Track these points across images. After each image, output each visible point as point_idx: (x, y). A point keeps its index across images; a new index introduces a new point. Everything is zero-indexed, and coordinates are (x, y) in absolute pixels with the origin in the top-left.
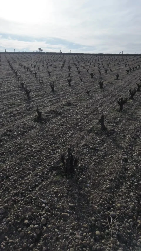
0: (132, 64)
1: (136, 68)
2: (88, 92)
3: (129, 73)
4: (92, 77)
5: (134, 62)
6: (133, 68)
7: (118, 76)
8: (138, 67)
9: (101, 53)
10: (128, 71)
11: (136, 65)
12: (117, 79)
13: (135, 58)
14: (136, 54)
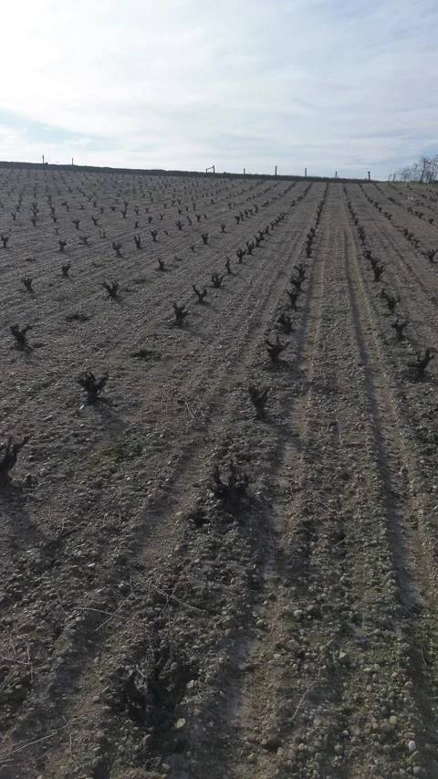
0: (242, 204)
1: (251, 211)
2: (193, 248)
3: (240, 222)
4: (180, 229)
5: (245, 197)
6: (246, 213)
7: (223, 227)
8: (254, 210)
9: (159, 169)
10: (238, 218)
11: (249, 206)
12: (223, 231)
13: (246, 187)
14: (246, 173)
